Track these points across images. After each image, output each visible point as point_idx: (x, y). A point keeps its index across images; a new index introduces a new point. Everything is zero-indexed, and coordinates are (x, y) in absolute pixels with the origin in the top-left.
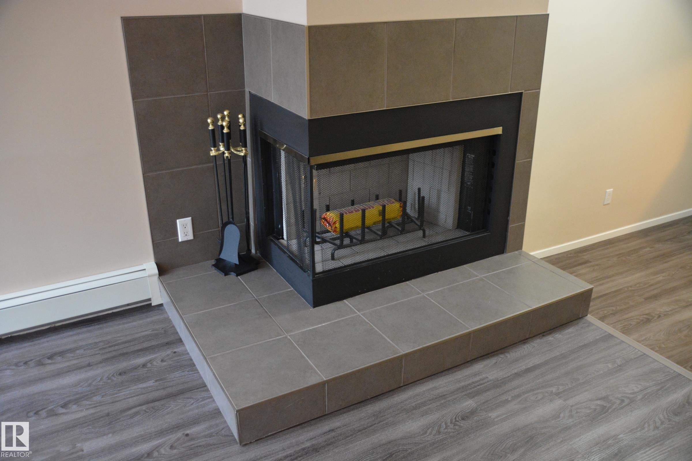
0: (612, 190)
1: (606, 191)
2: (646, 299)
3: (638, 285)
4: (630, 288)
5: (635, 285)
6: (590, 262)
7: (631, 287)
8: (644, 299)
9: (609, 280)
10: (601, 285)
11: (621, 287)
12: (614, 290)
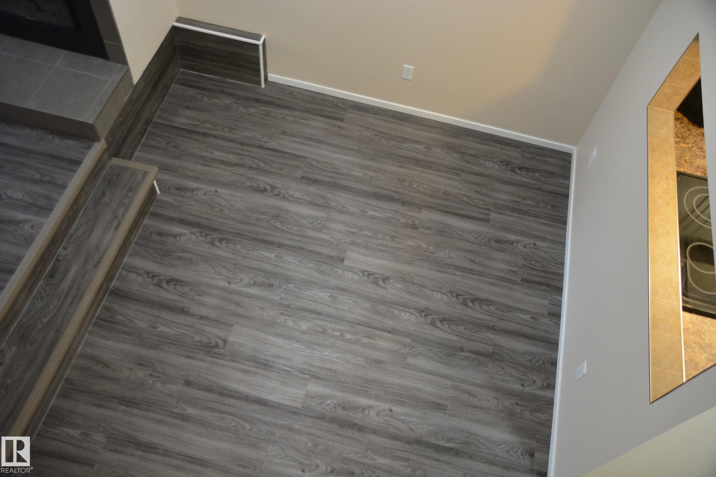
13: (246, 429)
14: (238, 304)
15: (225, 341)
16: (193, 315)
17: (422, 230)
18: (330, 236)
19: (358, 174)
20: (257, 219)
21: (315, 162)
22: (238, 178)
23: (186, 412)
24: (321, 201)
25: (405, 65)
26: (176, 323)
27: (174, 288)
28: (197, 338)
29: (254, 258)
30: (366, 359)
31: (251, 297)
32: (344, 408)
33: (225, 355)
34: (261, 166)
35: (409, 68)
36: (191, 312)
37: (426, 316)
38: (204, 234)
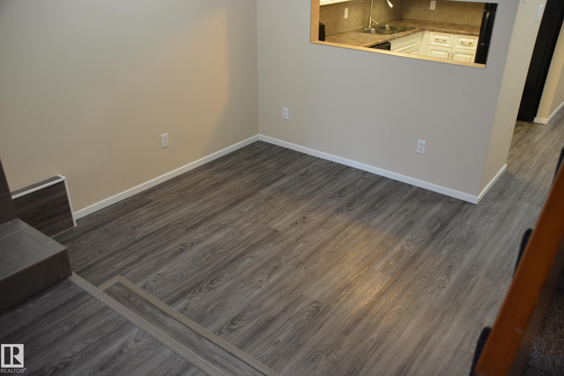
0: (167, 134)
1: (161, 136)
2: (187, 230)
3: (185, 217)
4: (178, 222)
5: (183, 218)
6: (153, 201)
7: (179, 220)
8: (185, 230)
9: (162, 217)
10: (153, 223)
11: (170, 222)
12: (162, 226)
13: (401, 308)
14: (284, 288)
15: (315, 302)
16: (278, 316)
17: (275, 196)
18: (252, 231)
19: (207, 207)
20: (207, 260)
21: (178, 221)
22: (156, 260)
23: (374, 339)
24: (217, 227)
25: (162, 135)
26: (280, 327)
27: (242, 322)
28: (304, 318)
29: (244, 270)
30: (364, 240)
31: (281, 279)
32: (399, 258)
33: (329, 305)
34: (156, 246)
35: (165, 135)
36: (274, 316)
37: (342, 211)
38: (198, 291)
